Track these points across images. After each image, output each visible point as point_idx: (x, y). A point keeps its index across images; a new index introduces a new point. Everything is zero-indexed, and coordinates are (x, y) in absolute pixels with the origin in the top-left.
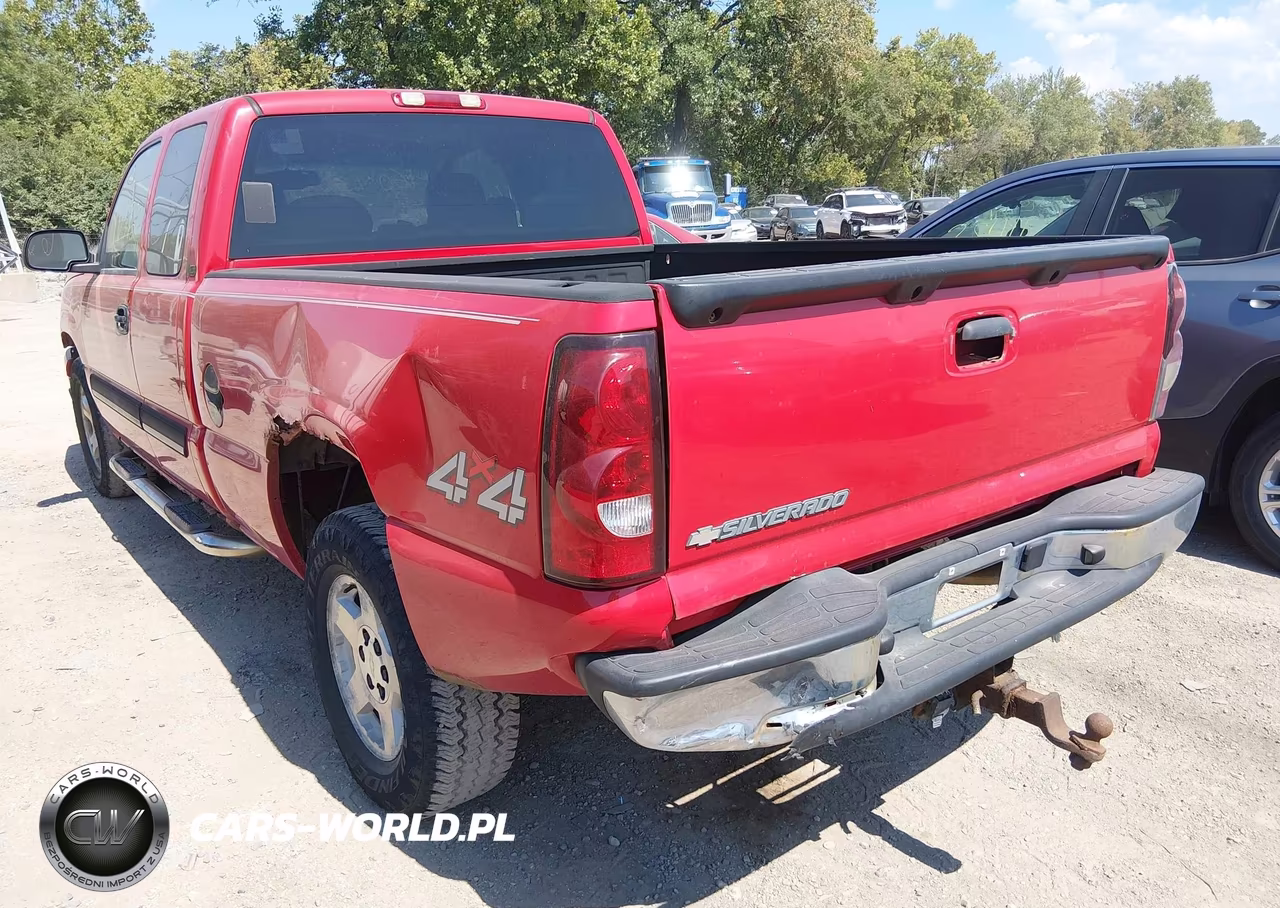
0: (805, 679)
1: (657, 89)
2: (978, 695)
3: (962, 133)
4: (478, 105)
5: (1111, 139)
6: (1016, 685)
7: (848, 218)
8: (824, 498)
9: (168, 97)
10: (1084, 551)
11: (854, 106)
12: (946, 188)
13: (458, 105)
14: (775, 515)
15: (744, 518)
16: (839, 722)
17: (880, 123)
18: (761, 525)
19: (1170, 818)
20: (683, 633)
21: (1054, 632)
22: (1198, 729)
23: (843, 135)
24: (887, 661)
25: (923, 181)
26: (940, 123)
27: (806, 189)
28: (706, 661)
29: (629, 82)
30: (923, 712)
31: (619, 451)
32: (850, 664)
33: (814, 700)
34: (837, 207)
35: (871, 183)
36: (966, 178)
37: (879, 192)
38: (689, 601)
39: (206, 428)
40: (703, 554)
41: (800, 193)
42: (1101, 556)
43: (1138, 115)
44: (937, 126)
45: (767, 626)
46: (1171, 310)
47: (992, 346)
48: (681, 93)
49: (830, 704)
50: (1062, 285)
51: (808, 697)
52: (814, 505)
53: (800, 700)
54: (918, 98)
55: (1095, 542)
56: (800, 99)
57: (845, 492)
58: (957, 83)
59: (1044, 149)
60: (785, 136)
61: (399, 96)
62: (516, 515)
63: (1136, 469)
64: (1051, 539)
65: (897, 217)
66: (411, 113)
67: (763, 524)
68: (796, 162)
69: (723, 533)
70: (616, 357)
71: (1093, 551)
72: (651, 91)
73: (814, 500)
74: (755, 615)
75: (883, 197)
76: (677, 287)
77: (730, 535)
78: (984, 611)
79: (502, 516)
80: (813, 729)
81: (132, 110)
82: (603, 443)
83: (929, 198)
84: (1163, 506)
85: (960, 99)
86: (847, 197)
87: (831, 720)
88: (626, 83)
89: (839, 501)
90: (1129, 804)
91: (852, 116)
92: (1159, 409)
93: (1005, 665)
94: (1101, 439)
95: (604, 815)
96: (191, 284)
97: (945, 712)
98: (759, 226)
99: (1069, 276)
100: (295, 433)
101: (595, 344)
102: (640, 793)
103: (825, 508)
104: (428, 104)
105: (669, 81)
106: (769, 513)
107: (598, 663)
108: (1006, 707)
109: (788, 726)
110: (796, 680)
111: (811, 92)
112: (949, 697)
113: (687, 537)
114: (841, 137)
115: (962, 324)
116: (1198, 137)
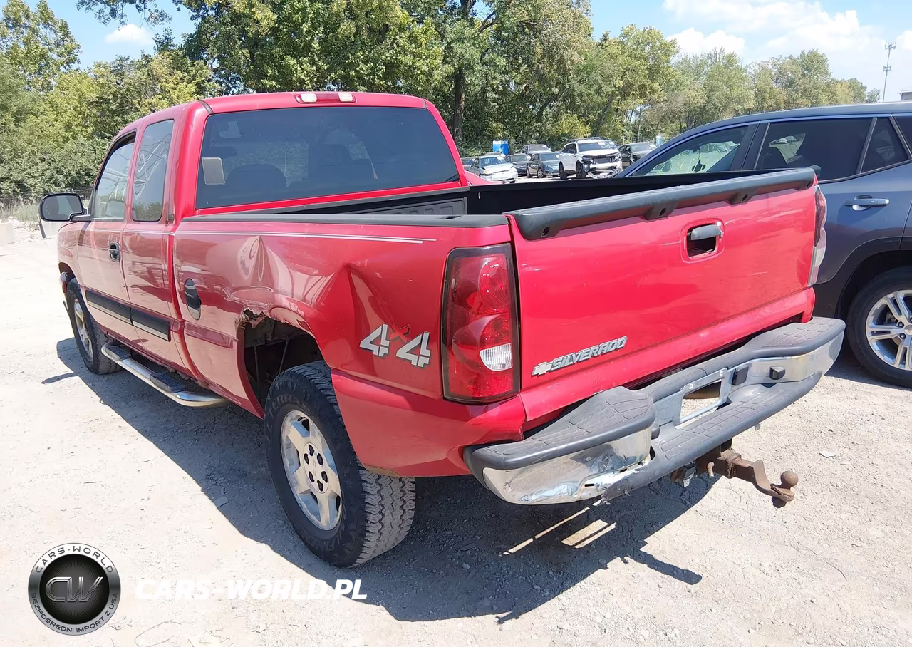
0: (607, 455)
1: (442, 75)
2: (711, 465)
3: (656, 96)
4: (351, 100)
5: (760, 95)
6: (735, 457)
7: (580, 159)
8: (612, 342)
9: (94, 95)
10: (772, 370)
11: (580, 81)
12: (647, 135)
13: (339, 101)
14: (584, 354)
15: (565, 357)
16: (631, 480)
17: (599, 92)
18: (575, 360)
19: (816, 534)
20: (530, 430)
21: (755, 422)
22: (832, 480)
23: (573, 101)
24: (656, 444)
25: (630, 130)
26: (640, 90)
27: (549, 140)
28: (548, 445)
29: (421, 71)
30: (677, 477)
31: (490, 318)
32: (634, 445)
33: (613, 468)
34: (572, 152)
35: (594, 134)
36: (660, 128)
37: (601, 140)
38: (533, 410)
39: (185, 321)
40: (542, 379)
41: (545, 143)
42: (783, 373)
43: (777, 79)
44: (638, 92)
45: (582, 424)
46: (818, 215)
47: (708, 243)
48: (458, 77)
49: (622, 471)
50: (749, 203)
51: (610, 467)
52: (606, 347)
53: (604, 468)
54: (624, 74)
55: (778, 364)
56: (542, 78)
57: (624, 339)
58: (651, 62)
59: (714, 105)
60: (532, 103)
61: (300, 96)
62: (424, 361)
63: (801, 318)
64: (751, 364)
65: (614, 157)
66: (308, 107)
67: (577, 360)
68: (541, 122)
69: (553, 366)
70: (487, 261)
71: (778, 371)
72: (438, 76)
73: (606, 344)
74: (573, 417)
75: (603, 144)
76: (522, 216)
77: (557, 367)
78: (712, 411)
79: (414, 363)
80: (615, 485)
81: (69, 104)
82: (482, 312)
83: (635, 143)
84: (820, 340)
85: (653, 73)
86: (579, 145)
87: (626, 479)
88: (419, 72)
89: (621, 344)
90: (790, 527)
91: (578, 88)
92: (813, 279)
93: (727, 445)
94: (779, 299)
95: (457, 551)
96: (171, 227)
97: (691, 476)
98: (518, 167)
99: (754, 197)
100: (260, 320)
101: (472, 253)
102: (479, 538)
103: (613, 349)
104: (319, 101)
105: (450, 69)
106: (580, 352)
107: (480, 451)
108: (729, 471)
109: (598, 486)
110: (602, 456)
111: (550, 72)
112: (693, 466)
113: (532, 369)
114: (571, 102)
115: (690, 230)
116: (821, 92)
